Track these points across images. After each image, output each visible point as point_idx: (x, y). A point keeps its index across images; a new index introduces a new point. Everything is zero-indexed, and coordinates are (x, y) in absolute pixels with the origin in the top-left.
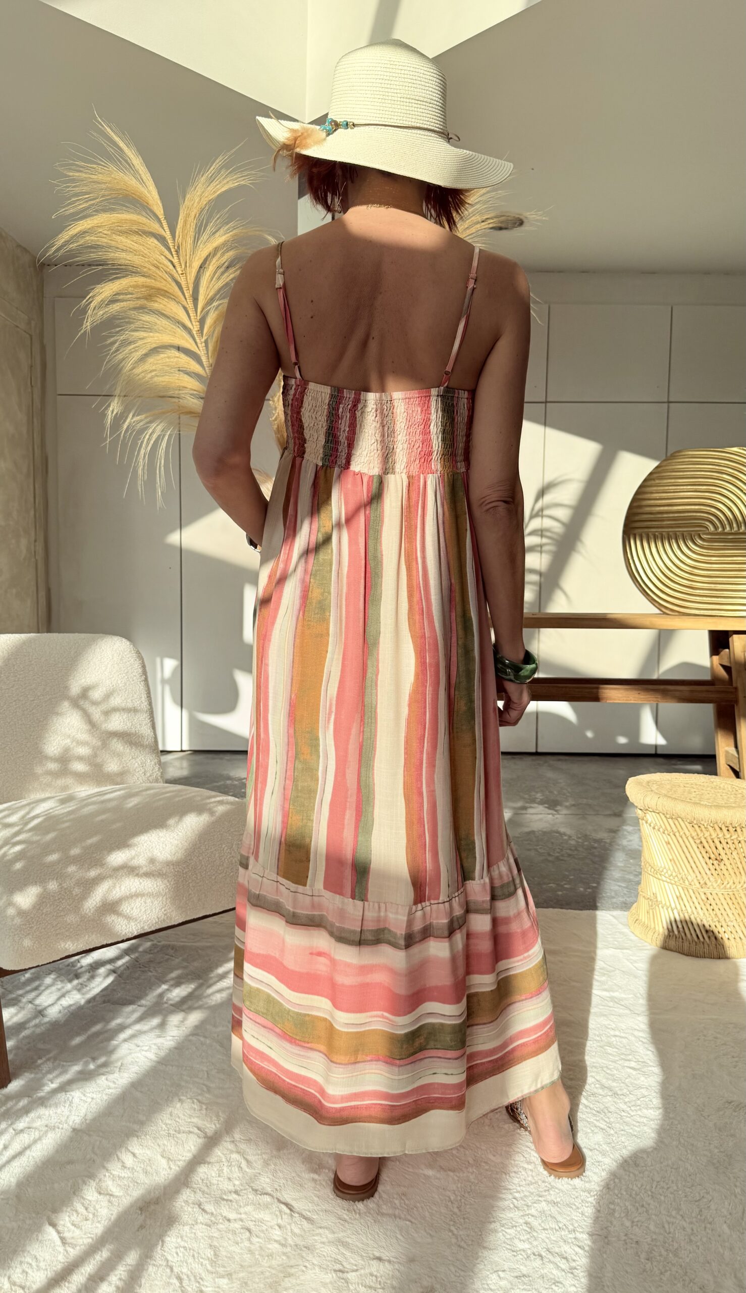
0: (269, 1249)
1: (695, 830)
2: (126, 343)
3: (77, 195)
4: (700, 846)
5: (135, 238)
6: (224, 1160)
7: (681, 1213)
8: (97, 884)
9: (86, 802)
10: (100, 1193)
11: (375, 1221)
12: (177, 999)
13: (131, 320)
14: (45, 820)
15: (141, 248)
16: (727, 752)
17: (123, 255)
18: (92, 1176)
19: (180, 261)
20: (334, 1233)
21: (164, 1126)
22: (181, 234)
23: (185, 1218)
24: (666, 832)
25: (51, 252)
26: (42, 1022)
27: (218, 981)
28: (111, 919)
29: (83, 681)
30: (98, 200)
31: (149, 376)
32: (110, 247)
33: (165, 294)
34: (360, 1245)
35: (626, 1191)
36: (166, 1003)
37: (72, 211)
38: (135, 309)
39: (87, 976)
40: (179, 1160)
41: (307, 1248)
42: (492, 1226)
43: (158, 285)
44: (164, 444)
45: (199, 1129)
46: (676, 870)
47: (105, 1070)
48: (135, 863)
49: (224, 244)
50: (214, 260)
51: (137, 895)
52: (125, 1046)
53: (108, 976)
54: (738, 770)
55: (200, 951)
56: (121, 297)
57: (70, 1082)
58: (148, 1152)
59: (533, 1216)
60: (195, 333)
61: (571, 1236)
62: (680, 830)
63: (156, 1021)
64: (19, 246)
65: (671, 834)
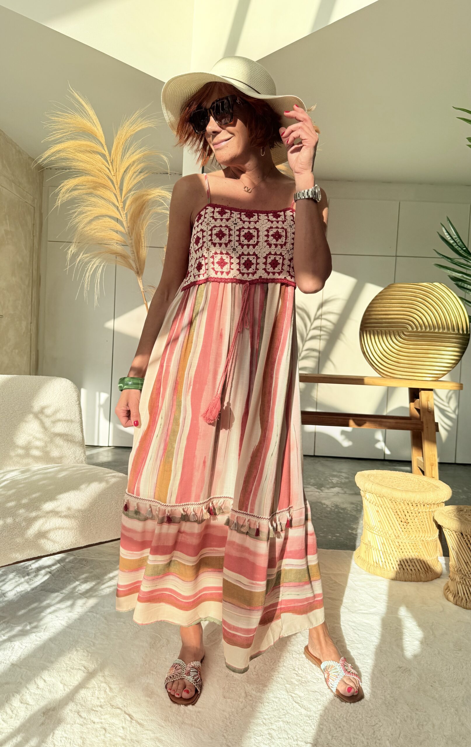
0: (115, 741)
1: (394, 505)
2: (81, 213)
3: (56, 130)
4: (396, 514)
5: (88, 155)
6: (96, 687)
7: (362, 733)
8: (36, 520)
9: (36, 472)
10: (22, 703)
11: (180, 727)
12: (84, 590)
14: (11, 482)
15: (91, 160)
16: (418, 459)
17: (81, 164)
18: (18, 692)
19: (113, 168)
20: (154, 733)
21: (65, 665)
22: (114, 153)
23: (69, 720)
24: (376, 505)
25: (40, 161)
26: (4, 600)
27: (109, 581)
28: (42, 541)
29: (42, 403)
30: (68, 133)
31: (93, 232)
32: (74, 159)
34: (169, 741)
35: (331, 717)
36: (77, 592)
37: (53, 139)
38: (87, 194)
39: (34, 574)
40: (71, 686)
41: (138, 742)
42: (249, 734)
44: (100, 271)
45: (85, 667)
46: (382, 527)
47: (35, 630)
48: (59, 509)
49: (138, 160)
50: (132, 168)
51: (59, 528)
52: (50, 616)
53: (46, 575)
54: (424, 470)
55: (101, 563)
56: (79, 187)
57: (14, 636)
58: (53, 680)
59: (273, 730)
60: (120, 208)
61: (294, 743)
62: (385, 504)
63: (69, 603)
64: (30, 158)
65: (380, 506)
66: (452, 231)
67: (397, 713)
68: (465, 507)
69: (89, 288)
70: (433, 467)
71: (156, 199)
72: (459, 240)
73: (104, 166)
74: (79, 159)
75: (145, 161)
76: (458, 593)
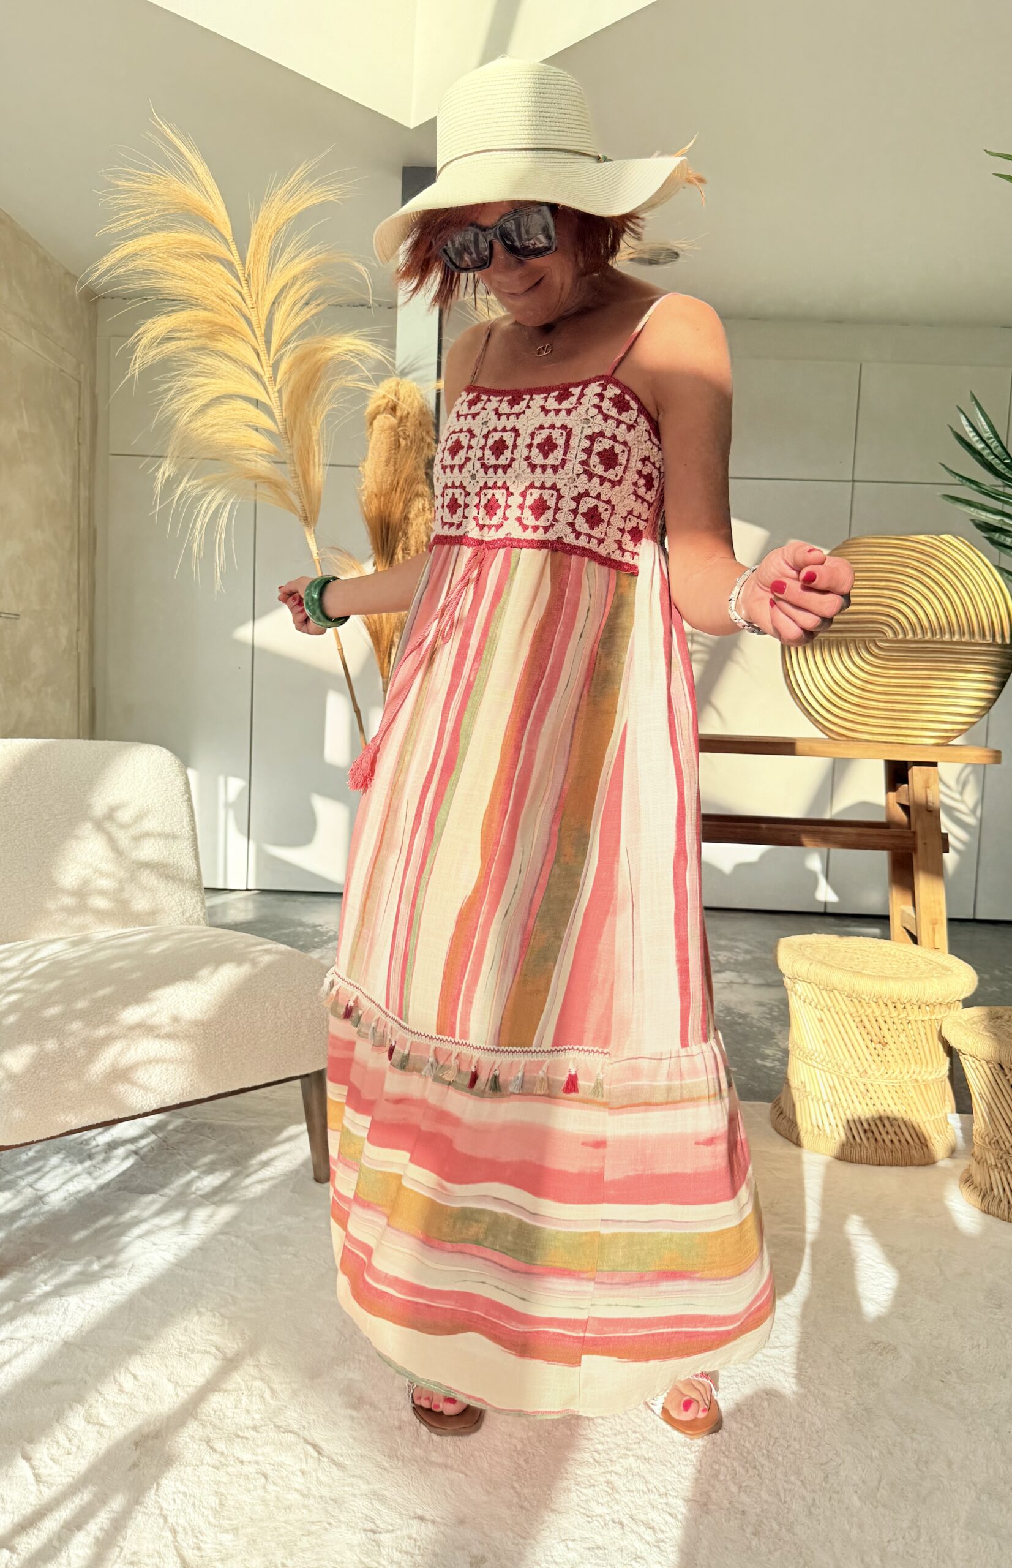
0: (287, 1499)
1: (855, 1006)
2: (183, 390)
3: (126, 209)
4: (860, 1025)
5: (196, 264)
6: (243, 1388)
7: (801, 1478)
8: (108, 1044)
10: (89, 1422)
11: (421, 1470)
12: (208, 1189)
13: (190, 363)
14: (51, 964)
15: (203, 275)
16: (903, 912)
17: (181, 283)
18: (80, 1399)
19: (250, 293)
20: (368, 1483)
21: (175, 1343)
22: (252, 259)
23: (188, 1456)
24: (819, 1007)
25: (94, 278)
26: (42, 1211)
27: (259, 1170)
28: (122, 1088)
29: (111, 798)
30: (152, 216)
31: (210, 431)
32: (166, 273)
33: (232, 332)
34: (399, 1500)
35: (736, 1448)
36: (194, 1193)
37: (120, 228)
39: (101, 1157)
40: (189, 1386)
41: (335, 1501)
42: (565, 1484)
43: (221, 320)
44: (225, 515)
45: (218, 1349)
46: (830, 1055)
47: (110, 1272)
48: (156, 1021)
49: (304, 273)
50: (292, 292)
51: (156, 1061)
52: (139, 1243)
53: (126, 1157)
54: (915, 934)
55: (242, 1133)
56: (178, 335)
57: (67, 1285)
58: (153, 1374)
59: (616, 1474)
60: (266, 380)
61: (661, 1501)
62: (836, 1005)
63: (178, 1215)
64: (67, 273)
65: (825, 1010)
66: (981, 423)
67: (872, 1437)
68: (1006, 1010)
69: (202, 554)
70: (937, 927)
71: (344, 358)
72: (996, 443)
73: (231, 288)
74: (177, 272)
75: (318, 276)
76: (992, 1190)
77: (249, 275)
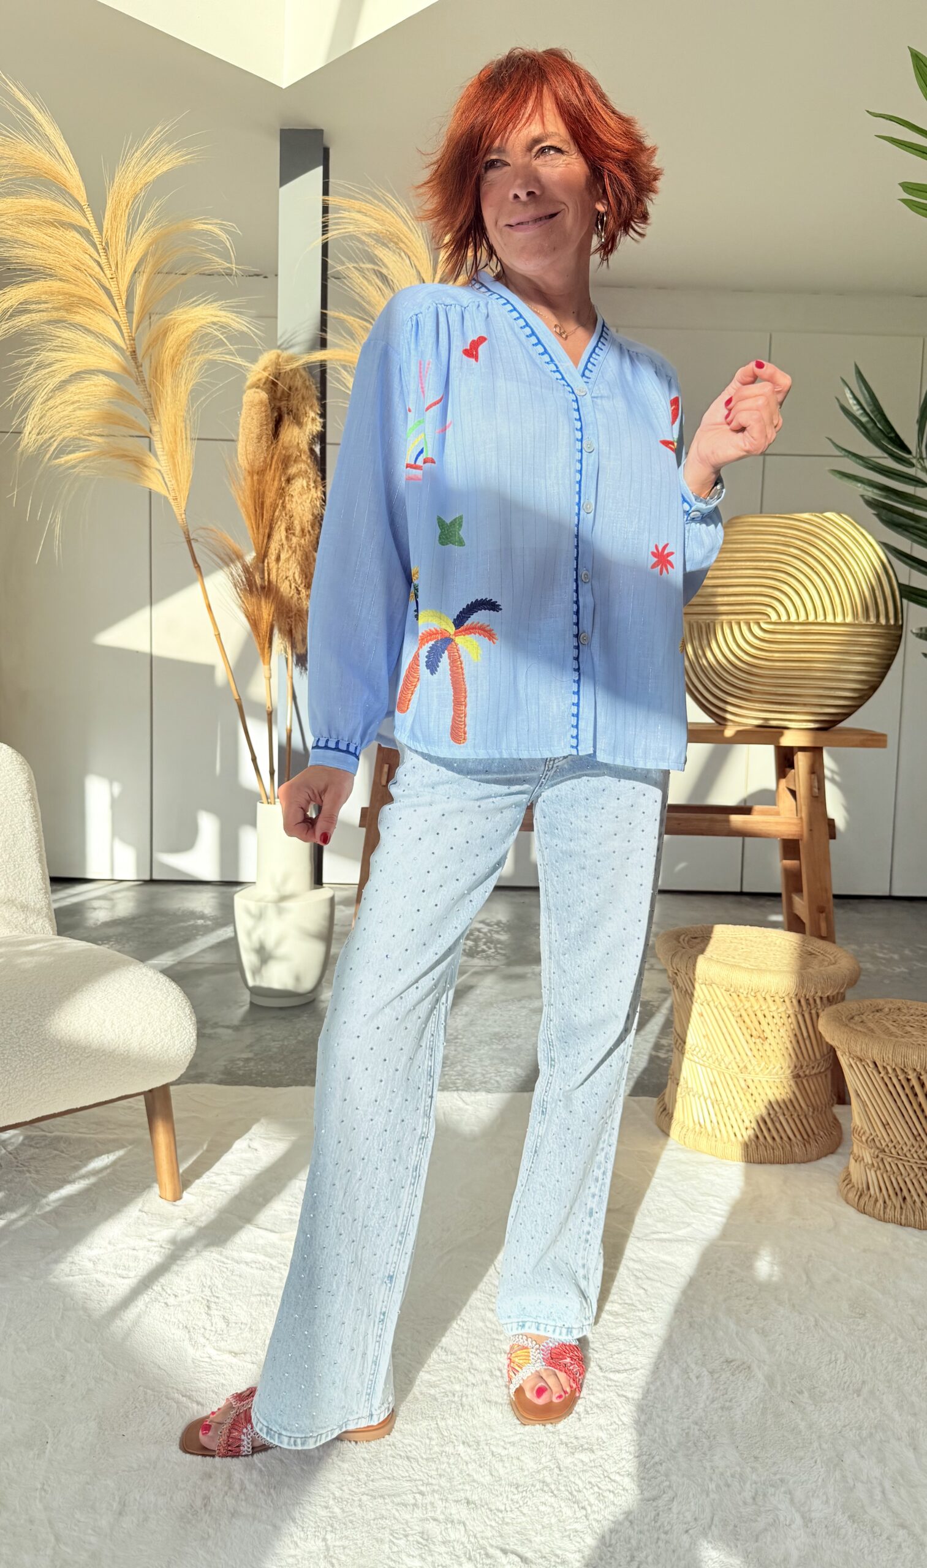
1: (734, 1000)
4: (739, 1020)
5: (49, 231)
13: (47, 337)
15: (57, 243)
22: (109, 227)
33: (91, 304)
43: (80, 292)
56: (32, 307)
62: (715, 998)
65: (705, 1004)
66: (864, 395)
70: (824, 915)
71: (207, 331)
72: (879, 417)
73: (88, 256)
74: (29, 241)
77: (107, 244)
